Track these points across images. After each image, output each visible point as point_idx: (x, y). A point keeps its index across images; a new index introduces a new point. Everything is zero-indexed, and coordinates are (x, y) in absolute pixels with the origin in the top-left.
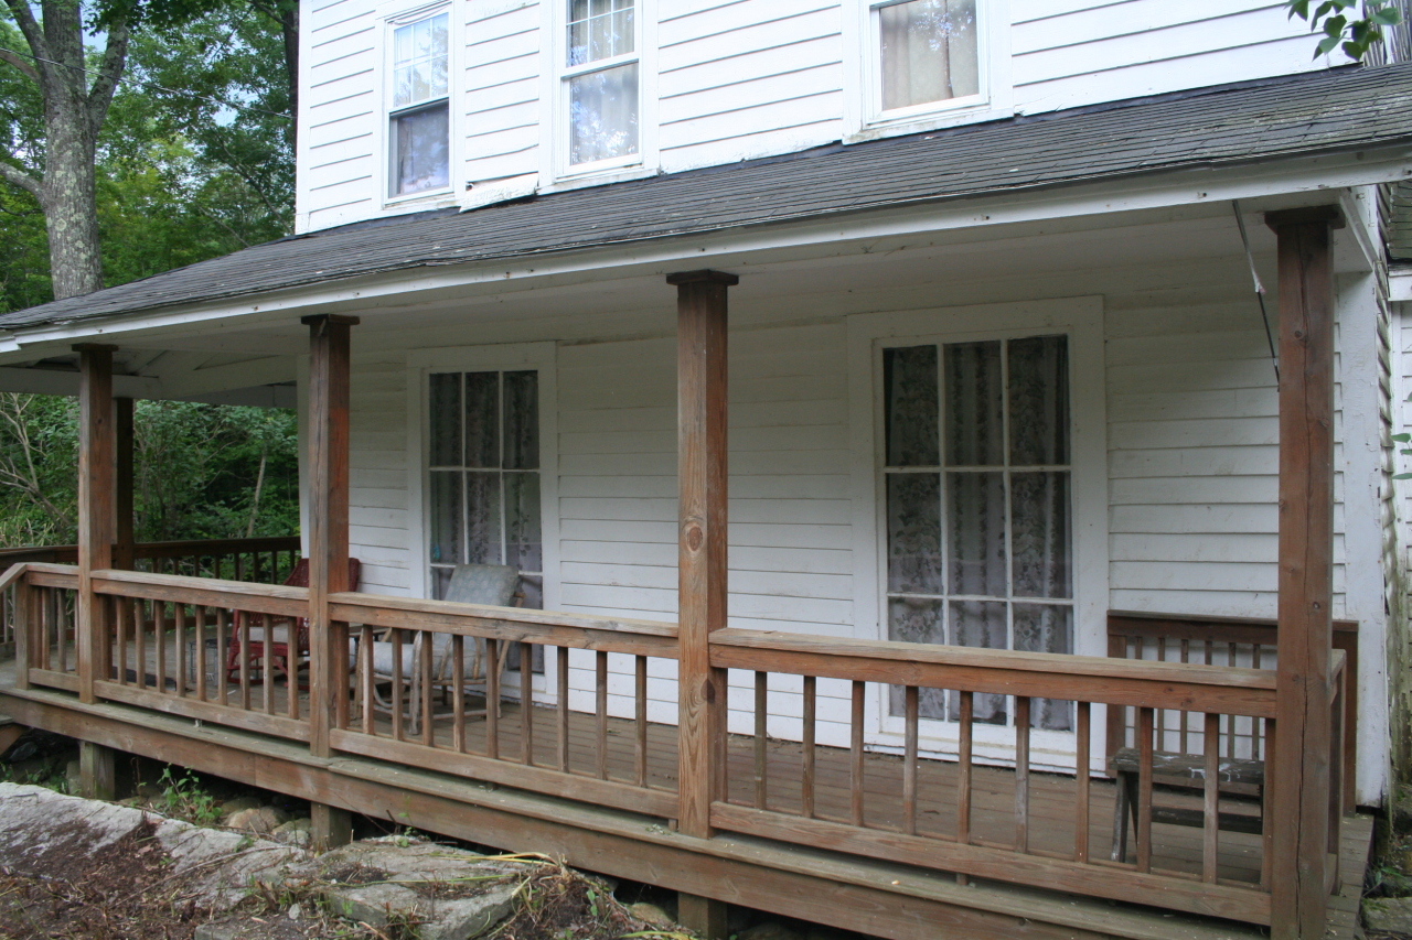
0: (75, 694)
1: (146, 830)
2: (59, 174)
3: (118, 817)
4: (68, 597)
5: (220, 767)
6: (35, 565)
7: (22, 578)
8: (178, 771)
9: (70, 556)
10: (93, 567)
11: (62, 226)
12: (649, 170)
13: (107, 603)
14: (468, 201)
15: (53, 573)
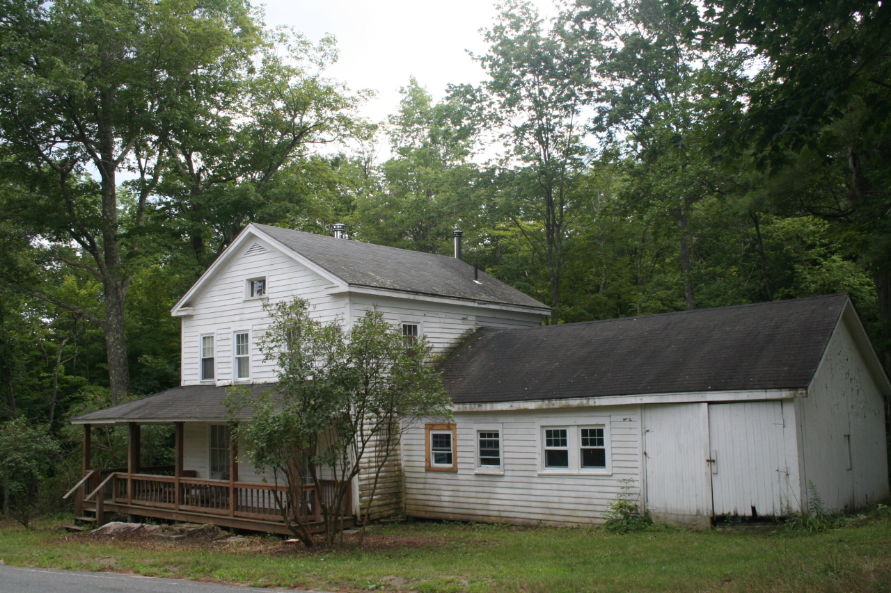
0: (126, 503)
1: (142, 526)
2: (111, 318)
3: (136, 525)
4: (125, 480)
5: (158, 516)
6: (118, 473)
7: (115, 476)
8: (149, 518)
9: (126, 471)
10: (132, 473)
11: (112, 340)
12: (251, 382)
13: (134, 482)
14: (219, 384)
15: (121, 475)
